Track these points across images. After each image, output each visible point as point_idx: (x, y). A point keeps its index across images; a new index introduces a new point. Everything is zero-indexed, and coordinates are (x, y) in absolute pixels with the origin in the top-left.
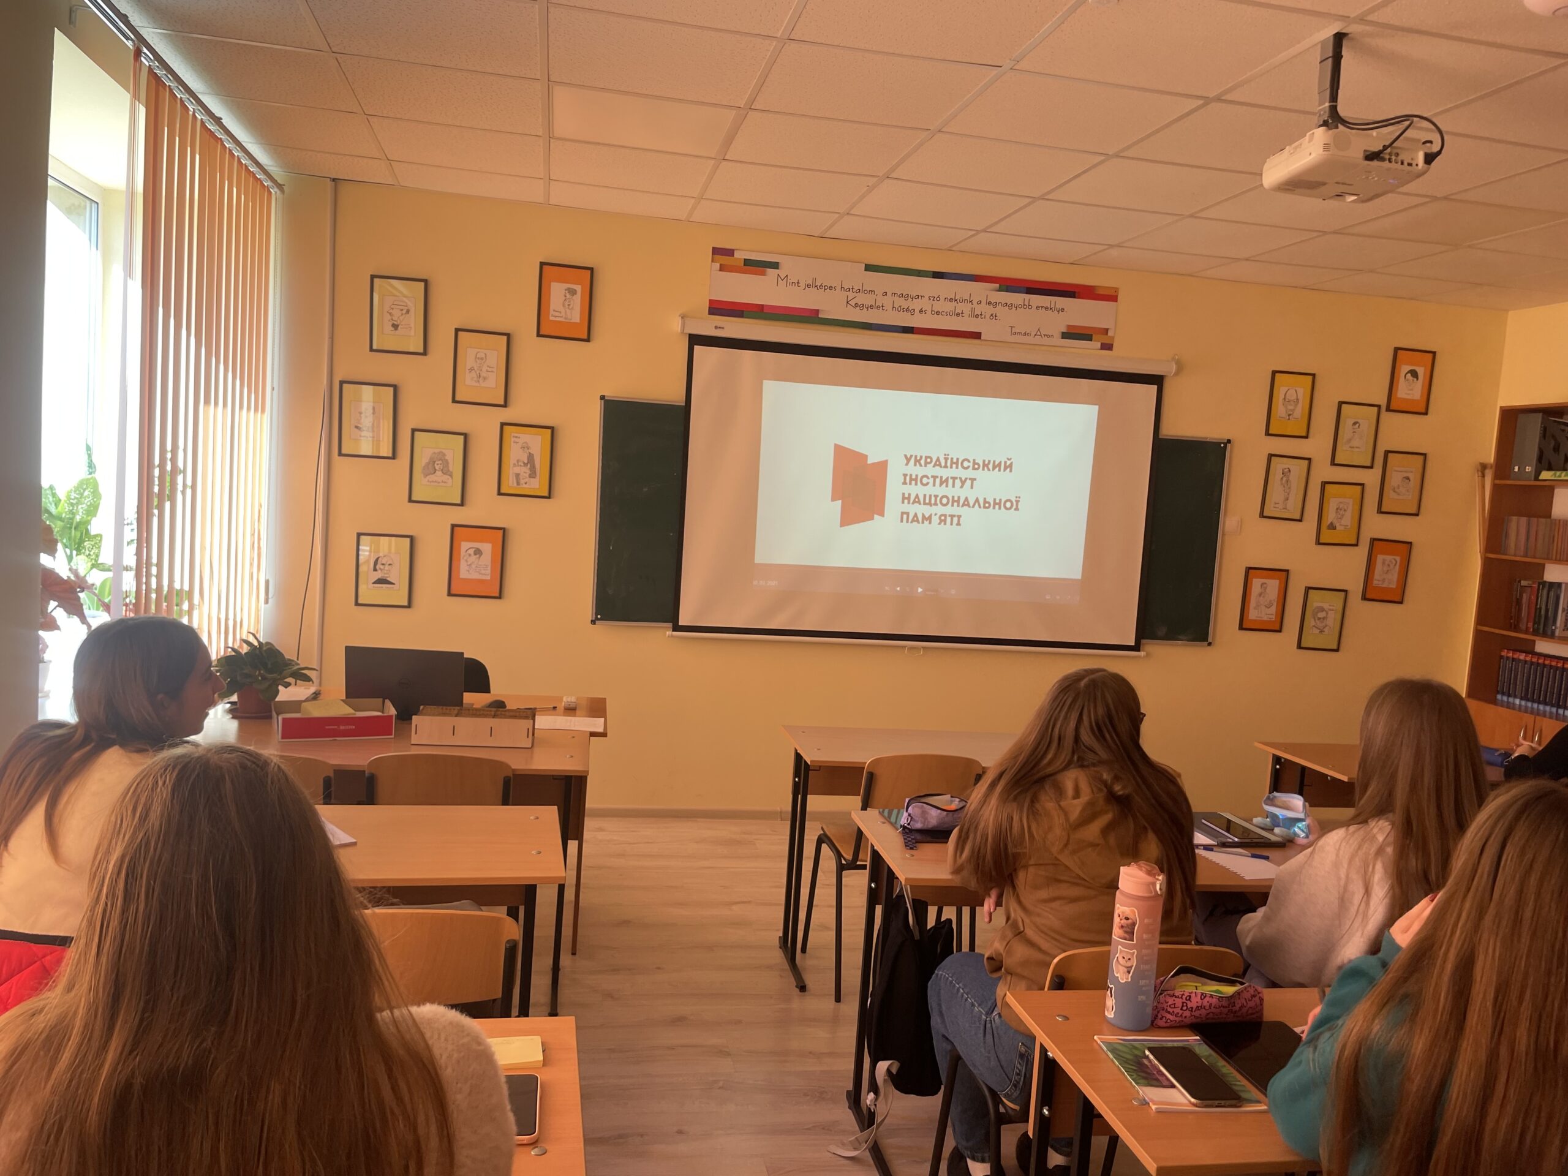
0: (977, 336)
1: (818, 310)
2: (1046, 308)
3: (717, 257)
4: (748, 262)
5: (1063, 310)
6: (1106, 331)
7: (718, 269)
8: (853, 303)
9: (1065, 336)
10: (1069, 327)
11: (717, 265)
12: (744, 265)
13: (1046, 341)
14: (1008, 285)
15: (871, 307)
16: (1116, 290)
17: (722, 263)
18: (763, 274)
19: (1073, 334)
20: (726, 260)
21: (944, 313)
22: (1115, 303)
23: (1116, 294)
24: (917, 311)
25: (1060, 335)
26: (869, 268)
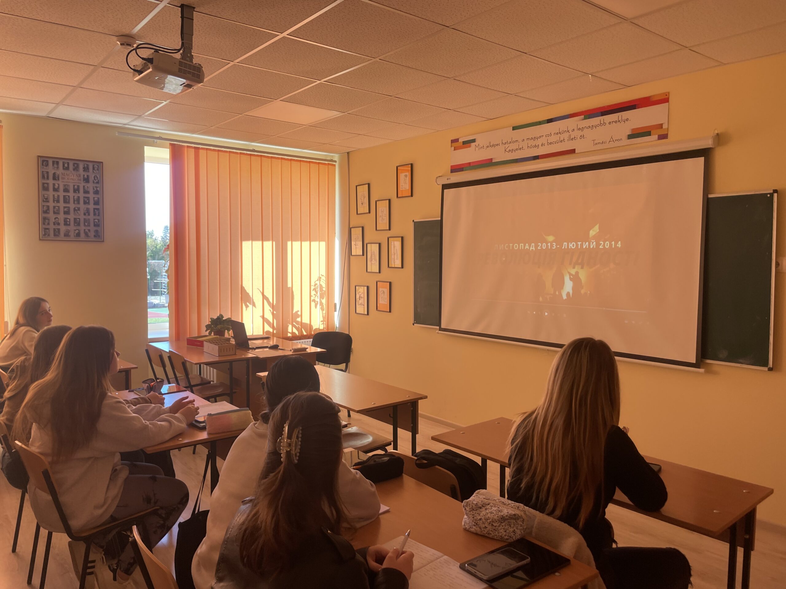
0: (573, 151)
1: (492, 159)
2: (616, 122)
3: (453, 144)
4: (464, 143)
5: (627, 120)
6: (661, 126)
7: (453, 149)
8: (507, 150)
9: (630, 137)
10: (633, 130)
11: (453, 148)
12: (463, 144)
13: (617, 144)
14: (589, 114)
15: (517, 149)
16: (667, 94)
17: (455, 146)
18: (470, 147)
19: (634, 135)
20: (455, 144)
21: (554, 143)
22: (667, 104)
23: (667, 97)
24: (540, 145)
25: (627, 137)
26: (514, 128)
